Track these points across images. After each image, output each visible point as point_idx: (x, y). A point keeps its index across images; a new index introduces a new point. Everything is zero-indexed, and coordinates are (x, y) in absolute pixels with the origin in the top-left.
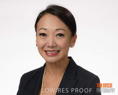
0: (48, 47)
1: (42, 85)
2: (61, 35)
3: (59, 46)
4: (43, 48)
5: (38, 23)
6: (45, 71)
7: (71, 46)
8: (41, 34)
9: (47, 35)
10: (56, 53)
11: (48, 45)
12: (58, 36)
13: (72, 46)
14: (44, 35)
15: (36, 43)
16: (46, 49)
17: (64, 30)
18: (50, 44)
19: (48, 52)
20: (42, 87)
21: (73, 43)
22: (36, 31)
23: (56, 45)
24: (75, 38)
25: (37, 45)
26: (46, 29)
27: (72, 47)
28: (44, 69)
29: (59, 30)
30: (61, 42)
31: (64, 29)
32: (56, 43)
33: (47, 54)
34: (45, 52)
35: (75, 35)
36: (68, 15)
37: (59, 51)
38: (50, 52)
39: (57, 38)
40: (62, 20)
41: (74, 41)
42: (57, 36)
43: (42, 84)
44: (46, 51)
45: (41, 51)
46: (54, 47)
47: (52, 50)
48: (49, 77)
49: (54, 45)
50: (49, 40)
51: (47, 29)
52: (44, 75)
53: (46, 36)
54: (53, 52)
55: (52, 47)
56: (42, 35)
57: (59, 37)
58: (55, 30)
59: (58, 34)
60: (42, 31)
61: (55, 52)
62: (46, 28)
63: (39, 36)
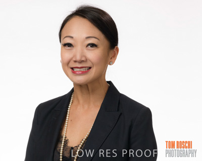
0: (75, 61)
1: (67, 117)
2: (93, 45)
3: (90, 61)
4: (68, 63)
7: (109, 63)
8: (65, 45)
9: (73, 45)
11: (74, 59)
12: (89, 46)
14: (69, 45)
16: (73, 65)
17: (98, 39)
18: (78, 58)
19: (76, 70)
22: (60, 42)
24: (116, 52)
26: (72, 37)
27: (110, 64)
29: (90, 39)
30: (93, 55)
32: (85, 57)
33: (74, 72)
34: (70, 70)
35: (115, 47)
36: (104, 19)
37: (90, 68)
38: (78, 69)
39: (87, 49)
40: (94, 25)
43: (68, 115)
44: (72, 69)
45: (66, 68)
46: (83, 61)
47: (79, 66)
49: (84, 59)
50: (78, 52)
51: (74, 37)
52: (71, 103)
54: (82, 70)
55: (81, 62)
56: (67, 46)
57: (91, 48)
58: (85, 38)
59: (89, 45)
60: (68, 41)
61: (84, 69)
62: (72, 35)
63: (63, 48)
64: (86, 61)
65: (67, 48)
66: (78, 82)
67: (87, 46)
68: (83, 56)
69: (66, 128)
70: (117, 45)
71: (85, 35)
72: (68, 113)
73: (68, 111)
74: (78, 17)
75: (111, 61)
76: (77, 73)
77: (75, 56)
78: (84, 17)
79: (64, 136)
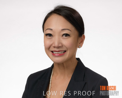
0: (54, 47)
1: (50, 86)
2: (67, 35)
3: (65, 46)
4: (49, 48)
6: (52, 71)
7: (78, 46)
8: (47, 35)
10: (63, 53)
11: (53, 45)
12: (64, 36)
14: (50, 35)
17: (70, 31)
18: (56, 44)
19: (55, 53)
20: (50, 87)
21: (81, 43)
24: (83, 39)
26: (51, 30)
27: (79, 48)
28: (52, 69)
29: (65, 30)
30: (67, 42)
31: (70, 29)
32: (62, 43)
33: (54, 55)
34: (51, 53)
35: (83, 35)
37: (65, 51)
38: (57, 53)
39: (63, 38)
41: (82, 42)
44: (52, 52)
46: (60, 47)
47: (57, 50)
48: (57, 78)
49: (60, 45)
50: (56, 40)
51: (53, 29)
52: (52, 75)
53: (52, 36)
54: (59, 52)
55: (58, 47)
56: (48, 36)
58: (61, 30)
59: (64, 34)
60: (49, 32)
61: (61, 52)
62: (51, 28)
63: (46, 37)
64: (62, 46)
65: (48, 37)
66: (57, 62)
67: (63, 36)
68: (59, 43)
70: (84, 34)
71: (61, 28)
72: (50, 83)
73: (51, 81)
74: (55, 14)
75: (79, 45)
76: (56, 55)
77: (54, 43)
78: (60, 15)
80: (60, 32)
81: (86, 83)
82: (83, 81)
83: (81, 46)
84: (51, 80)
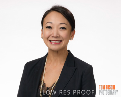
0: (53, 37)
2: (63, 28)
3: (62, 37)
4: (48, 38)
5: (44, 19)
8: (47, 27)
13: (71, 39)
14: (49, 27)
15: (41, 36)
16: (50, 39)
18: (55, 35)
21: (72, 37)
23: (60, 36)
24: (74, 33)
25: (42, 38)
26: (52, 23)
29: (62, 24)
30: (63, 33)
32: (59, 35)
38: (54, 42)
41: (73, 35)
42: (60, 29)
46: (58, 37)
49: (58, 36)
50: (54, 32)
53: (52, 28)
54: (56, 42)
55: (56, 37)
57: (62, 30)
58: (59, 24)
60: (49, 25)
61: (58, 41)
68: (57, 34)
69: (44, 76)
72: (45, 68)
74: (55, 11)
77: (53, 34)
78: (59, 12)
79: (43, 81)
80: (58, 26)
81: (76, 69)
82: (74, 66)
83: (72, 39)
84: (45, 65)
